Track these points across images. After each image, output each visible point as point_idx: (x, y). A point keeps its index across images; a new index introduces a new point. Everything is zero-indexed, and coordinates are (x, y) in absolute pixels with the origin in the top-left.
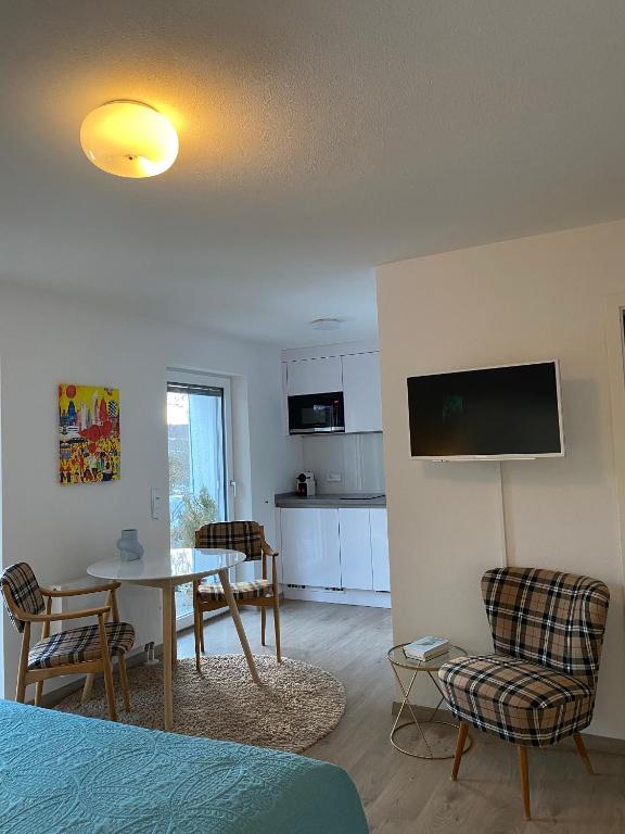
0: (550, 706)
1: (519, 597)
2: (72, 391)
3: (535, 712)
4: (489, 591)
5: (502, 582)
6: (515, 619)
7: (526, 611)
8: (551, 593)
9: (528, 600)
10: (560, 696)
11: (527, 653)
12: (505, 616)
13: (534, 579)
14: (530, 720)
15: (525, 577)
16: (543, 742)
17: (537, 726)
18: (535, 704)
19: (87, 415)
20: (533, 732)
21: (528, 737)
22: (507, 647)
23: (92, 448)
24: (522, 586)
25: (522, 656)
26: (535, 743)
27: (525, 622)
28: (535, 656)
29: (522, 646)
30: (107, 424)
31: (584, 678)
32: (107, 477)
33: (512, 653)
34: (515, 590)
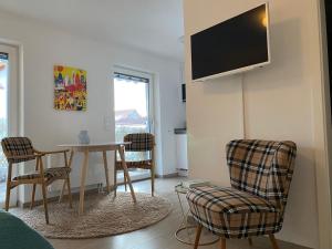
0: (236, 212)
1: (246, 155)
2: (60, 69)
3: (225, 216)
4: (228, 152)
5: (236, 146)
6: (242, 168)
7: (249, 163)
8: (264, 152)
9: (251, 157)
10: (247, 208)
11: (247, 188)
12: (236, 166)
13: (257, 145)
14: (222, 220)
15: (251, 144)
16: (233, 236)
17: (227, 225)
18: (225, 210)
19: (68, 80)
20: (225, 228)
21: (222, 231)
22: (236, 184)
23: (71, 95)
24: (248, 149)
25: (245, 190)
26: (227, 236)
27: (248, 170)
28: (252, 189)
29: (245, 184)
30: (79, 85)
31: (274, 202)
32: (79, 109)
33: (240, 188)
34: (244, 151)
